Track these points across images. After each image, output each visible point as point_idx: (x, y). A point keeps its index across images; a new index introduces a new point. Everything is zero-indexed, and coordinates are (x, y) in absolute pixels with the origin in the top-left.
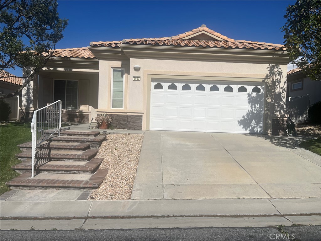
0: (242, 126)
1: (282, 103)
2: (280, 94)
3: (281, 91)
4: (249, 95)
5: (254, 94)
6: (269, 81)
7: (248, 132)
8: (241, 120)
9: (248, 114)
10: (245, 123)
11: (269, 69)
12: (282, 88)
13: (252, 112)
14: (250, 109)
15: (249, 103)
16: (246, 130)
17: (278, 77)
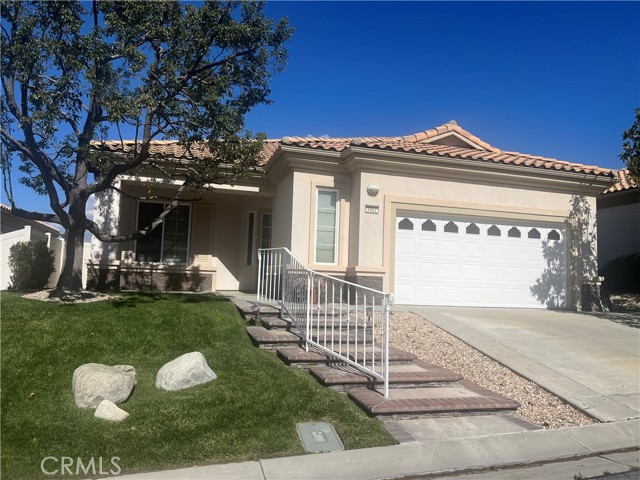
0: (537, 297)
1: (592, 258)
2: (589, 243)
3: (590, 238)
4: (544, 244)
5: (551, 243)
6: (573, 222)
7: (545, 306)
8: (535, 286)
9: (544, 276)
10: (540, 291)
11: (573, 202)
12: (591, 234)
13: (549, 271)
14: (547, 267)
15: (545, 256)
16: (543, 302)
17: (585, 216)
